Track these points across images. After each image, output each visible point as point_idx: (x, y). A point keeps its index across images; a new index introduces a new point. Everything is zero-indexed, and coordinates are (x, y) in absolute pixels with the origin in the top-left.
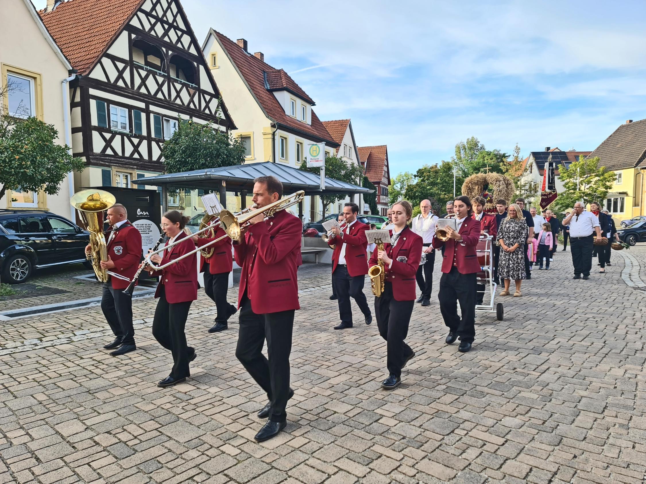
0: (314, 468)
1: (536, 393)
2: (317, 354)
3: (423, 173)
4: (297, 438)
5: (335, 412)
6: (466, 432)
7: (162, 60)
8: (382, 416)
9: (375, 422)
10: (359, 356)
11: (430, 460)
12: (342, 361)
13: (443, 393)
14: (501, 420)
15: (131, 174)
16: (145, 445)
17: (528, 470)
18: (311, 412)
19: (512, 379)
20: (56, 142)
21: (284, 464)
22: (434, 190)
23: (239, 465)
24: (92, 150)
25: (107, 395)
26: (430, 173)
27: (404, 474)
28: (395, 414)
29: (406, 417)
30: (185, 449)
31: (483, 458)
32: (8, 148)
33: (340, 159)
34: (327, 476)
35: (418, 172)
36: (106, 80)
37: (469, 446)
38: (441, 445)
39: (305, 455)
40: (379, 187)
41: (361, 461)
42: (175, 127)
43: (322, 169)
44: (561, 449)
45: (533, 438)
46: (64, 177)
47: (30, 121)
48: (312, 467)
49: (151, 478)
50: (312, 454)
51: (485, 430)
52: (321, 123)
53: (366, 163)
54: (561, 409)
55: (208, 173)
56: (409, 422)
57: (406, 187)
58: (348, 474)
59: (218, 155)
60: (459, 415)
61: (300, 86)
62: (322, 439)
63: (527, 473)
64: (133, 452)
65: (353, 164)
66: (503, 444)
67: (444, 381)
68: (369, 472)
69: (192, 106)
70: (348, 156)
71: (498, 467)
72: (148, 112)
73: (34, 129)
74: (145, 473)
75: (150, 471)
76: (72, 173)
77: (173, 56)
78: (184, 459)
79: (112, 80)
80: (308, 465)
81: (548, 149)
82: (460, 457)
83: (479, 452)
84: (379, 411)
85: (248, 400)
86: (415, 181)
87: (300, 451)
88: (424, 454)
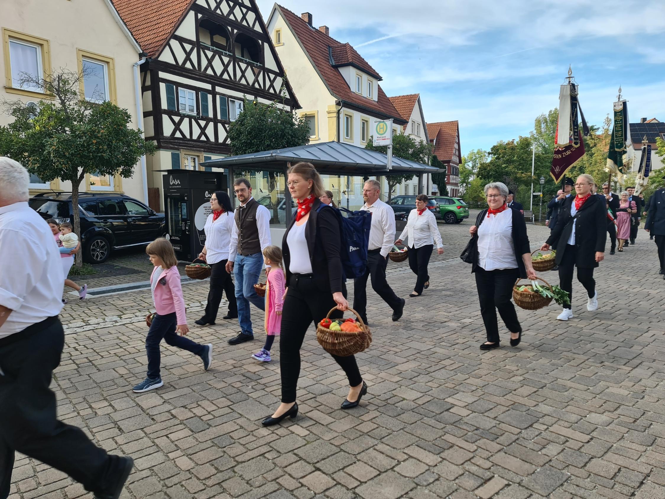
0: (383, 453)
1: (626, 389)
2: (385, 340)
3: (498, 150)
4: (365, 423)
5: (404, 399)
6: (546, 427)
7: (228, 40)
8: (453, 405)
9: (446, 411)
10: (428, 343)
11: (506, 453)
12: (410, 348)
13: (519, 385)
14: (586, 416)
15: (198, 156)
16: (218, 421)
17: (617, 470)
18: (379, 398)
19: (599, 374)
20: (130, 126)
21: (353, 447)
22: (511, 168)
23: (308, 445)
24: (162, 133)
25: (182, 371)
26: (505, 149)
27: (478, 466)
28: (467, 404)
29: (479, 408)
30: (256, 427)
31: (565, 455)
32: (86, 133)
33: (408, 136)
34: (397, 463)
35: (492, 149)
36: (174, 63)
37: (550, 442)
38: (518, 439)
39: (373, 440)
40: (449, 166)
41: (431, 449)
42: (240, 107)
43: (389, 148)
44: (655, 450)
45: (623, 437)
46: (138, 161)
47: (105, 105)
48: (381, 452)
49: (224, 452)
50: (381, 439)
51: (568, 426)
52: (388, 99)
53: (435, 141)
54: (655, 407)
55: (274, 155)
56: (482, 413)
57: (479, 166)
58: (418, 462)
59: (283, 136)
60: (538, 409)
61: (366, 60)
62: (391, 426)
63: (615, 474)
64: (208, 427)
65: (421, 142)
66: (589, 442)
67: (520, 372)
68: (441, 462)
69: (257, 86)
70: (416, 134)
71: (582, 465)
72: (214, 93)
73: (109, 113)
74: (219, 447)
75: (224, 446)
76: (145, 156)
77: (238, 35)
78: (255, 436)
79: (180, 62)
80: (377, 450)
81: (644, 119)
82: (540, 453)
83: (561, 449)
84: (450, 400)
85: (315, 382)
86: (489, 159)
87: (369, 436)
88: (499, 447)
